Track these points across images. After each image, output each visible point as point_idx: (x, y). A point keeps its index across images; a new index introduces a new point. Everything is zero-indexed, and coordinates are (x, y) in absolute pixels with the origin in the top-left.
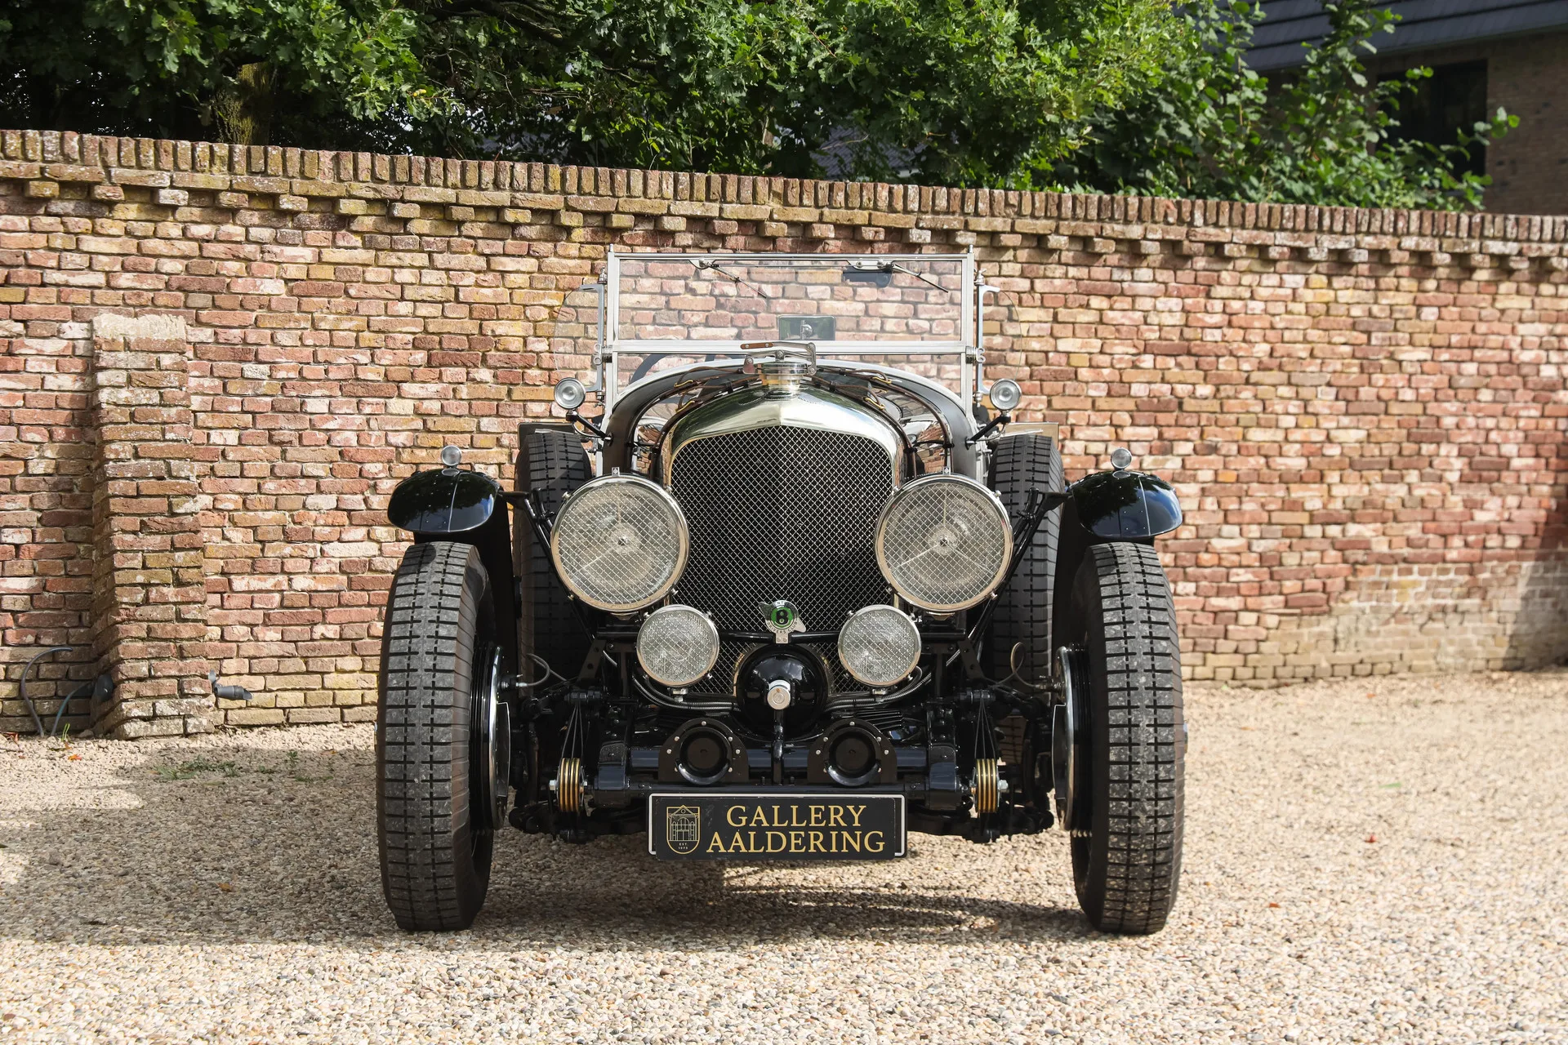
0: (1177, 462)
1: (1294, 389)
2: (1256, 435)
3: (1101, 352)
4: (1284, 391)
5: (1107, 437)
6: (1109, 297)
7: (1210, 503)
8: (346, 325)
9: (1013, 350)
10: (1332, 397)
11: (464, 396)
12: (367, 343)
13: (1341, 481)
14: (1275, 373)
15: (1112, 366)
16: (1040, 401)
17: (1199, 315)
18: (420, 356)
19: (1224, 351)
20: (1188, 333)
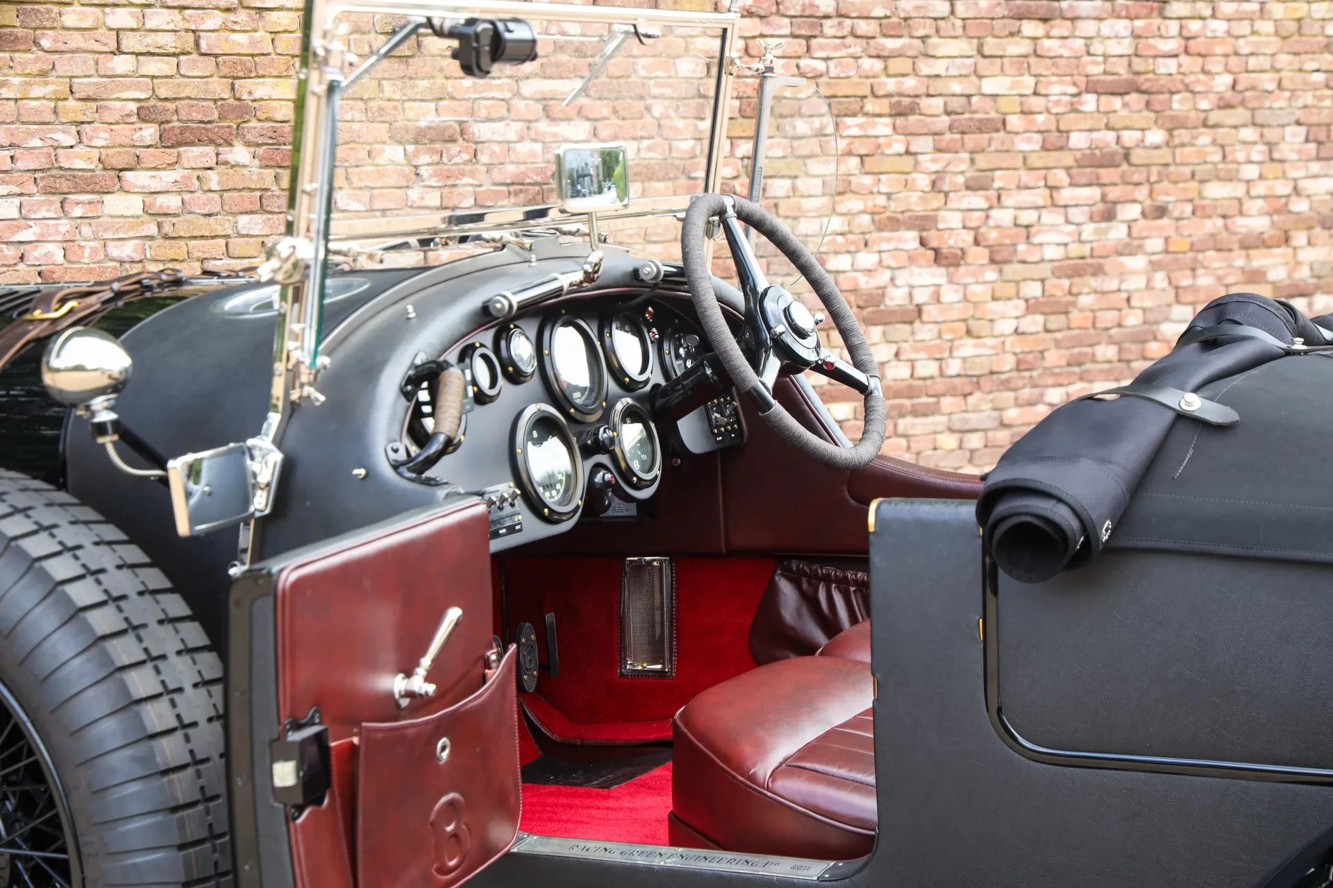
0: (1124, 228)
1: (1258, 130)
2: (1215, 190)
3: (1035, 94)
4: (1248, 134)
5: (1040, 202)
6: (1045, 20)
7: (1160, 279)
8: (38, 91)
9: (929, 95)
10: (1302, 139)
11: (214, 186)
12: (72, 117)
13: (1309, 243)
14: (1240, 110)
15: (1048, 112)
16: (962, 161)
17: (1151, 41)
18: (149, 132)
19: (1180, 87)
20: (1138, 64)
